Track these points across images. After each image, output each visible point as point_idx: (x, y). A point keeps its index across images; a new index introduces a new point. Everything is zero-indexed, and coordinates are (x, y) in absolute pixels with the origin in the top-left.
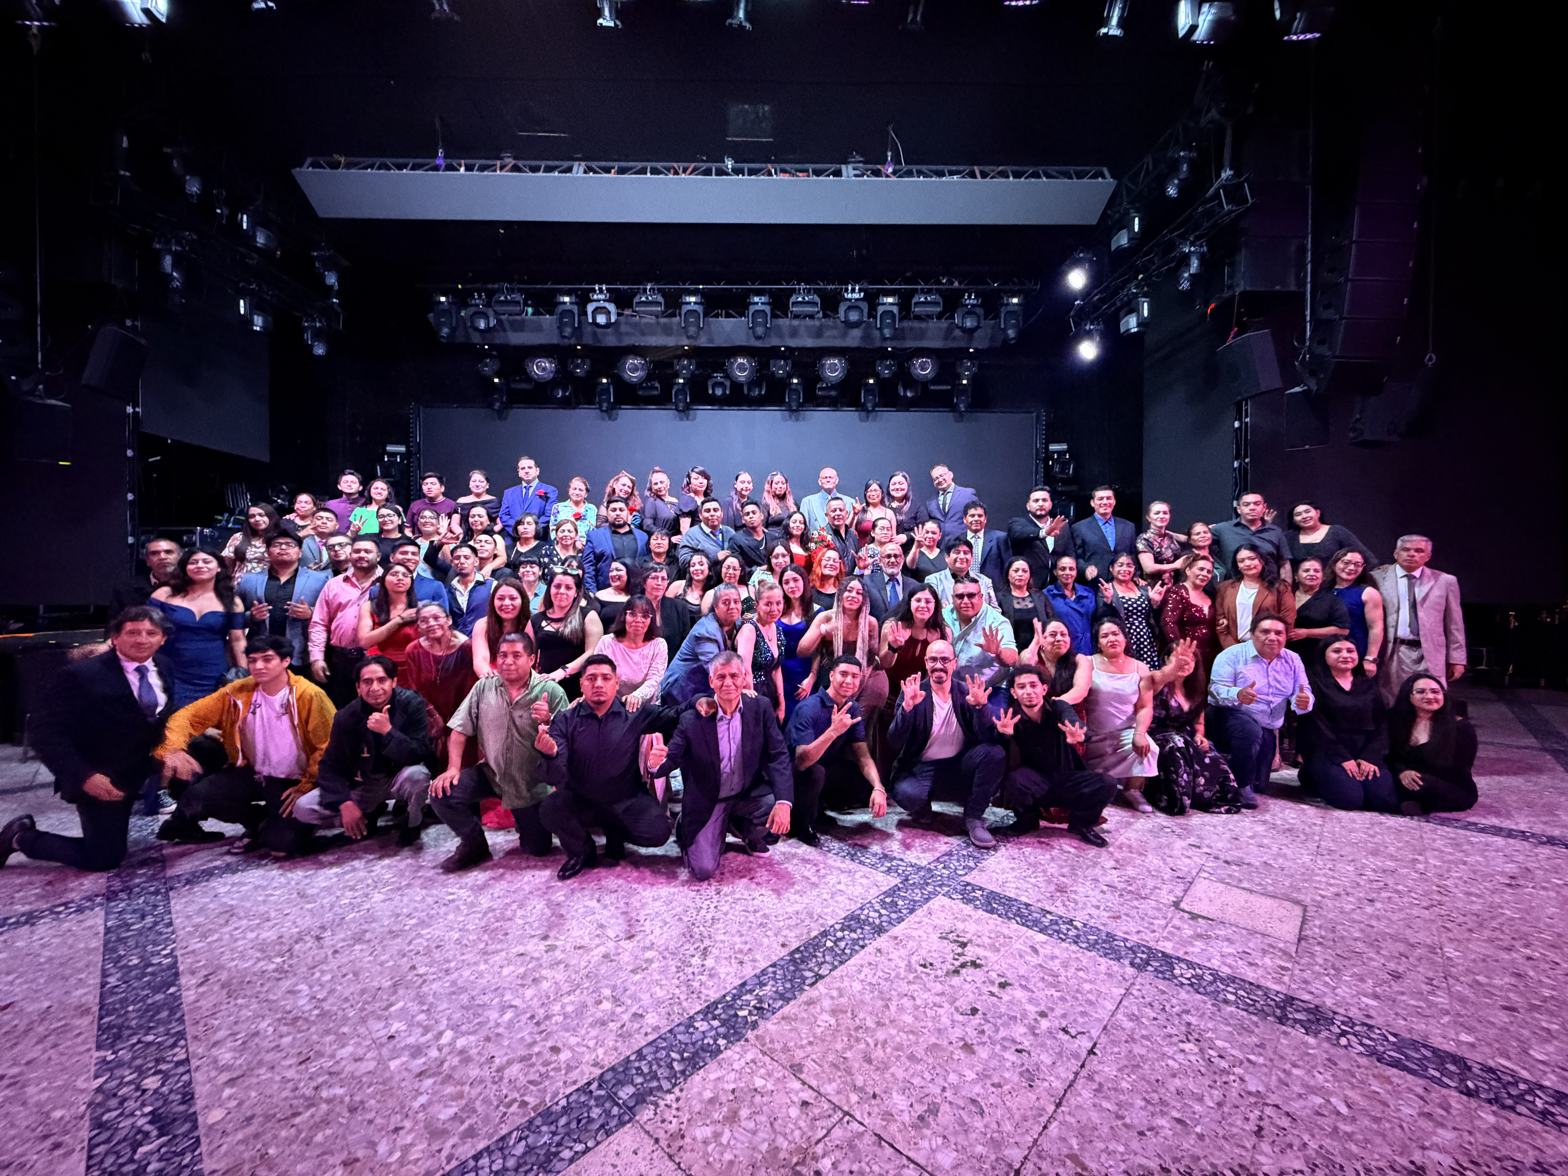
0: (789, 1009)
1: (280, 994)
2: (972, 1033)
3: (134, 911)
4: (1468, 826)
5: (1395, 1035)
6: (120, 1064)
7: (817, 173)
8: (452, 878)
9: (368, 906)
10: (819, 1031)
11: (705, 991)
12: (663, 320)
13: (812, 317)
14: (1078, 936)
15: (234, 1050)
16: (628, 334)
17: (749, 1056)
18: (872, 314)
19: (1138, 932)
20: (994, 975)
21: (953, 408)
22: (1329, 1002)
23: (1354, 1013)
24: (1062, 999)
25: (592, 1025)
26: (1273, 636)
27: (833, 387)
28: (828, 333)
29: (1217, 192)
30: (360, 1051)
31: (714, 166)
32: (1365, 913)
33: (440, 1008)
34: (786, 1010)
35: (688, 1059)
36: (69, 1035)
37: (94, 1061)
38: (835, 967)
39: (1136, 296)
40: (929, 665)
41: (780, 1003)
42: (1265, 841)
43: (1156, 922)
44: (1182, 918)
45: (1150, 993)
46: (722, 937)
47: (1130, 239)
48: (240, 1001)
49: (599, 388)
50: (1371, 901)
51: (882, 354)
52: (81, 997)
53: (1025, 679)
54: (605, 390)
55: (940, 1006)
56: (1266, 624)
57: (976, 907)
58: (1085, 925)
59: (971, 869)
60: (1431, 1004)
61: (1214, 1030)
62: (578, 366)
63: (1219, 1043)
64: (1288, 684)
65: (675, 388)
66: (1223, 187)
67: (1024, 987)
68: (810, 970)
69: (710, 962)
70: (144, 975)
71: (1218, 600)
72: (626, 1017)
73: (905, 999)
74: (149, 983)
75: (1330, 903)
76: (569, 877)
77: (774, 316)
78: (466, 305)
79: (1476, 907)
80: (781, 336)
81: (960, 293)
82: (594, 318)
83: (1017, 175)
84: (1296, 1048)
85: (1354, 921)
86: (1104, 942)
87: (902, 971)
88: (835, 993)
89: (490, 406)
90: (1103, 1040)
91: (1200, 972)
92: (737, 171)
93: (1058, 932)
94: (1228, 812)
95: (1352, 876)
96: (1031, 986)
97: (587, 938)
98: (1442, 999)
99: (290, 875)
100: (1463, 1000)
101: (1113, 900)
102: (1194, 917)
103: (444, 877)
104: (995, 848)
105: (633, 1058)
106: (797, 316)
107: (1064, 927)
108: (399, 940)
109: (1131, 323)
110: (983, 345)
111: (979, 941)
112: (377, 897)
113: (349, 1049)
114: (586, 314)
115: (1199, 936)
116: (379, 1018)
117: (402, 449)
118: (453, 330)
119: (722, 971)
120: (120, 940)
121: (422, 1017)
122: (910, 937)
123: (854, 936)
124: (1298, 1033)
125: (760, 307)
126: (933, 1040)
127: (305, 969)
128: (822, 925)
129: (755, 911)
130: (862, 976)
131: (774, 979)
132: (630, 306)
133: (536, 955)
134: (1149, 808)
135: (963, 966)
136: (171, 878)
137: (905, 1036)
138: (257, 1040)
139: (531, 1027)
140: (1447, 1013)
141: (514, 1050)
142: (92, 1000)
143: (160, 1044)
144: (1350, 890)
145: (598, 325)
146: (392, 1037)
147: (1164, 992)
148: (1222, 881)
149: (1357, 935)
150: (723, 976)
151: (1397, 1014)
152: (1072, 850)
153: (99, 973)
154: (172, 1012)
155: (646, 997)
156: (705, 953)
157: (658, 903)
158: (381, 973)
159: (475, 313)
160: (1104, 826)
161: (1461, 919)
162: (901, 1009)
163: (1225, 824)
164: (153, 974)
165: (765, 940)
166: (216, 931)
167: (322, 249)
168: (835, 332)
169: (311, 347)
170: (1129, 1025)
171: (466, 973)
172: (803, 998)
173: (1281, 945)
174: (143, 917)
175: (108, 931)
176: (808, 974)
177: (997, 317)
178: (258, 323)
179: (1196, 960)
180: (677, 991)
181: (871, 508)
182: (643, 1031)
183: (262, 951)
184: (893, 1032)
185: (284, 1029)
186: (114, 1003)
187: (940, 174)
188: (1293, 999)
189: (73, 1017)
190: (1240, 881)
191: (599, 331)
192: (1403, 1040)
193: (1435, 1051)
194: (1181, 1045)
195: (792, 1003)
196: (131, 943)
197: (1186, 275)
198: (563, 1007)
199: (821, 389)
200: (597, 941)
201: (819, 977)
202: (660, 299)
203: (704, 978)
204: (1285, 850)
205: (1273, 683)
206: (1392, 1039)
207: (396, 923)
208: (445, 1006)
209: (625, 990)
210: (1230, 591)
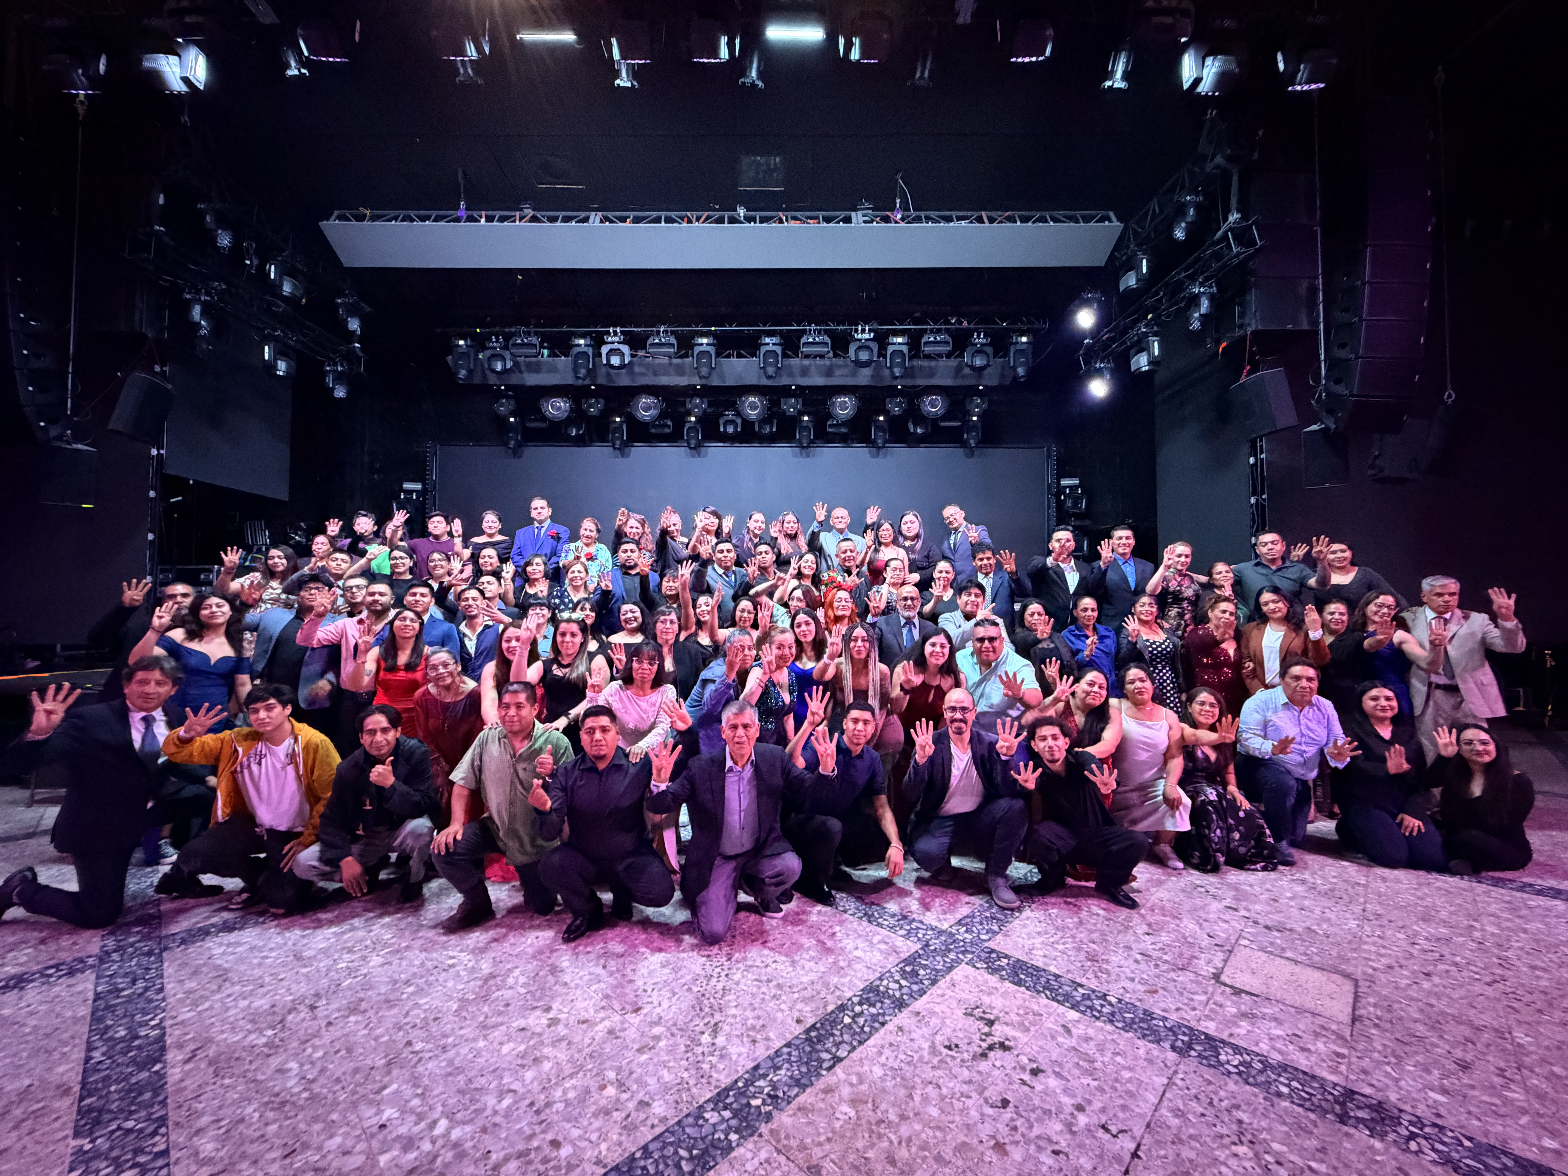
0: (806, 1098)
1: (269, 1072)
2: (1004, 1130)
3: (126, 975)
4: (1523, 888)
5: (1470, 1139)
6: (96, 1155)
7: (828, 220)
8: (454, 939)
9: (365, 971)
10: (838, 1125)
11: (715, 1075)
12: (676, 361)
13: (822, 357)
14: (1113, 1014)
15: (216, 1139)
16: (642, 374)
17: (763, 1155)
18: (882, 354)
19: (1178, 1009)
20: (1024, 1060)
21: (963, 444)
22: (1393, 1097)
23: (1421, 1110)
24: (1100, 1089)
25: (595, 1115)
26: (1304, 683)
27: (844, 424)
28: (838, 373)
29: (1226, 233)
30: (349, 1143)
31: (726, 214)
32: (1422, 989)
33: (436, 1092)
34: (802, 1099)
35: (697, 1156)
36: (46, 1120)
37: (70, 1151)
38: (854, 1048)
39: (1146, 335)
40: (948, 715)
41: (796, 1090)
42: (1307, 903)
43: (1196, 997)
44: (1223, 993)
45: (1196, 1084)
46: (733, 1011)
47: (1138, 281)
48: (227, 1081)
49: (612, 426)
50: (1428, 975)
51: (892, 391)
52: (63, 1074)
53: (1046, 730)
54: (619, 428)
55: (969, 1097)
56: (1297, 670)
57: (1002, 978)
58: (1120, 1001)
59: (995, 933)
60: (1507, 1101)
61: (1269, 1130)
62: (591, 406)
63: (1276, 1146)
64: (1321, 734)
65: (687, 426)
66: (1231, 229)
67: (1058, 1075)
68: (827, 1051)
69: (721, 1040)
70: (130, 1049)
71: (1243, 642)
72: (631, 1105)
73: (930, 1087)
74: (133, 1060)
75: (1382, 977)
76: (574, 940)
77: (785, 356)
78: (484, 348)
79: (1544, 983)
80: (791, 375)
81: (969, 333)
82: (608, 360)
83: (1025, 220)
84: (1362, 1153)
85: (1412, 999)
86: (1142, 1020)
87: (925, 1053)
88: (854, 1080)
89: (506, 444)
90: (1147, 1140)
91: (1248, 1058)
92: (749, 219)
93: (1092, 1008)
94: (1264, 869)
95: (1404, 944)
96: (1065, 1074)
97: (592, 1011)
98: (1517, 1095)
99: (287, 934)
100: (1541, 1097)
101: (1147, 971)
102: (1238, 992)
103: (445, 938)
104: (1019, 909)
105: (638, 1155)
106: (807, 356)
107: (1097, 1003)
108: (395, 1011)
109: (1141, 362)
110: (993, 382)
111: (1007, 1019)
112: (376, 960)
113: (338, 1140)
114: (600, 355)
115: (1244, 1015)
116: (371, 1103)
117: (418, 486)
118: (470, 372)
119: (733, 1050)
120: (109, 1008)
121: (416, 1102)
122: (933, 1013)
123: (873, 1010)
124: (1362, 1134)
125: (771, 348)
126: (962, 1138)
127: (295, 1044)
128: (839, 998)
129: (769, 981)
130: (883, 1059)
131: (789, 1062)
132: (644, 347)
133: (538, 1030)
134: (1180, 865)
135: (991, 1048)
136: (167, 937)
137: (930, 1132)
138: (241, 1127)
139: (530, 1117)
140: (1524, 1112)
141: (512, 1145)
142: (74, 1079)
143: (141, 1131)
144: (1403, 962)
145: (612, 367)
146: (383, 1126)
147: (1210, 1083)
148: (1263, 950)
149: (1416, 1016)
150: (734, 1057)
151: (1469, 1113)
152: (1101, 912)
153: (84, 1046)
154: (156, 1094)
155: (651, 1081)
156: (716, 1029)
157: (666, 971)
158: (375, 1049)
159: (493, 356)
160: (1134, 884)
161: (1528, 998)
162: (926, 1099)
163: (1262, 882)
164: (139, 1048)
165: (779, 1015)
166: (207, 998)
167: (345, 296)
168: (845, 371)
169: (333, 389)
170: (1174, 1122)
171: (464, 1051)
172: (820, 1084)
173: (1334, 1027)
174: (134, 982)
175: (98, 997)
176: (825, 1056)
177: (1006, 355)
178: (282, 367)
179: (1242, 1044)
180: (686, 1075)
181: (883, 548)
182: (649, 1123)
183: (253, 1021)
184: (918, 1127)
185: (270, 1115)
186: (96, 1081)
187: (949, 219)
188: (1353, 1092)
189: (53, 1097)
190: (1283, 949)
191: (613, 371)
192: (1479, 1145)
193: (1517, 1159)
194: (1233, 1148)
195: (809, 1090)
196: (120, 1012)
197: (1196, 315)
198: (565, 1093)
199: (831, 426)
200: (602, 1015)
201: (837, 1060)
202: (673, 340)
203: (714, 1060)
204: (1329, 914)
205: (1305, 731)
206: (1467, 1143)
207: (394, 990)
208: (440, 1089)
209: (631, 1073)
210: (1255, 633)
